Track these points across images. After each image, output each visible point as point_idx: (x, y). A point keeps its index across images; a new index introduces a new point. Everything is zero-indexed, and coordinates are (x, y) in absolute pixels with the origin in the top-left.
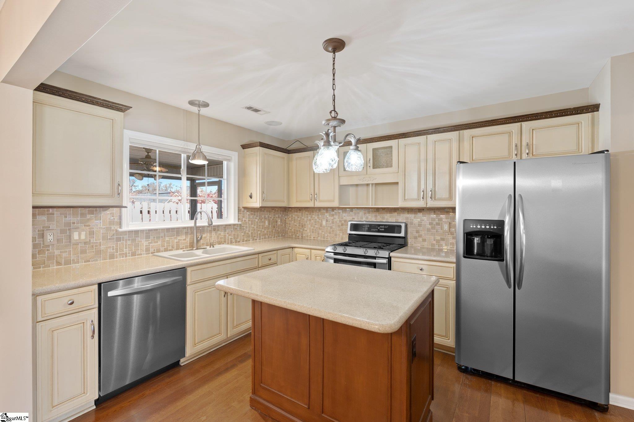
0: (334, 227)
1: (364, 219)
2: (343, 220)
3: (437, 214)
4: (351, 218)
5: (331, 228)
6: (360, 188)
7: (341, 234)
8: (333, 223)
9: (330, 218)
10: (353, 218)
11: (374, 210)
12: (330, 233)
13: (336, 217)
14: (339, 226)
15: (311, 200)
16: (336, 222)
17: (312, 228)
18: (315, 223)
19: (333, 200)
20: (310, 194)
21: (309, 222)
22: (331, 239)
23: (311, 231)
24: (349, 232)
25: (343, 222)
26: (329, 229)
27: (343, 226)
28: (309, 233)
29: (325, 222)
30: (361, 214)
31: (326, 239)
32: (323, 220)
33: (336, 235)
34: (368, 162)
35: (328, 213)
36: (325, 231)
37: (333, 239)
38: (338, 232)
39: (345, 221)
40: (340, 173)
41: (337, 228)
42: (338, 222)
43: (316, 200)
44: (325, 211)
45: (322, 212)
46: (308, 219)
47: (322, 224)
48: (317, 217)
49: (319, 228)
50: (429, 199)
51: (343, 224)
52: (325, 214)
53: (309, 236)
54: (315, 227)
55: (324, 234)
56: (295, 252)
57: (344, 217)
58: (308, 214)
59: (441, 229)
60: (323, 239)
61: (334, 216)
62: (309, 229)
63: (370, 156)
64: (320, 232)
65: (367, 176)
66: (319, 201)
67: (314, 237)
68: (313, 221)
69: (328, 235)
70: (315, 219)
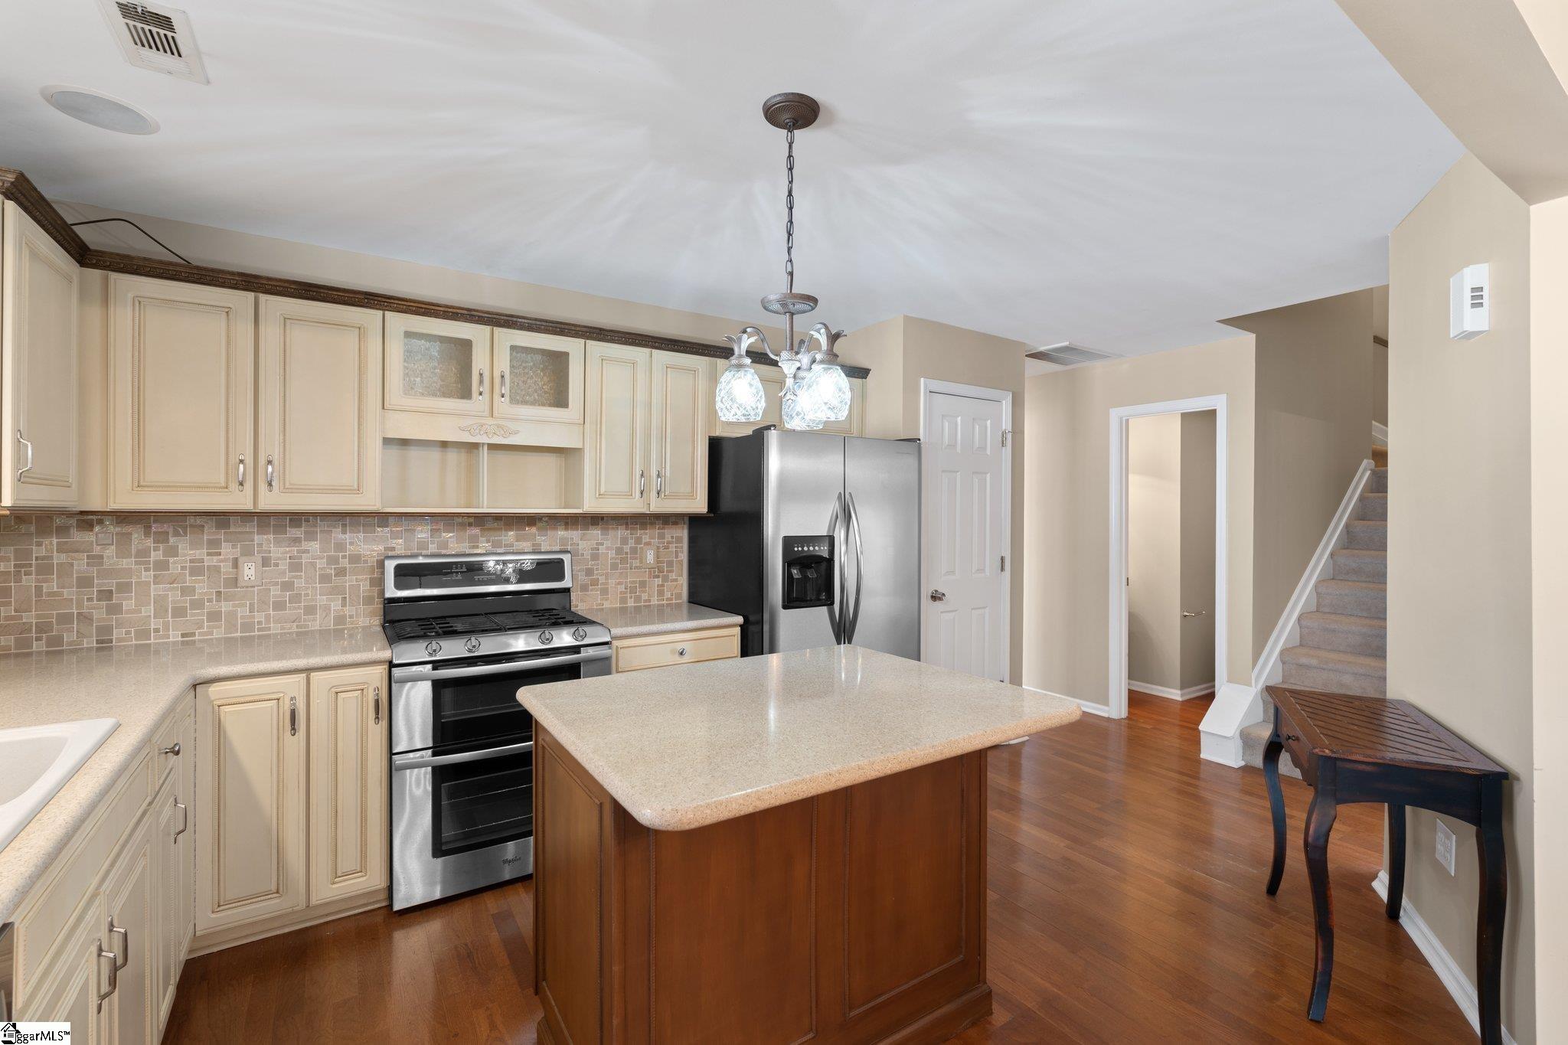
0: (300, 583)
1: (433, 548)
2: (344, 557)
3: (632, 529)
4: (381, 548)
5: (287, 586)
6: (413, 453)
7: (336, 605)
8: (295, 567)
9: (276, 552)
10: (386, 549)
11: (466, 520)
12: (279, 606)
13: (314, 546)
14: (325, 578)
15: (241, 484)
16: (313, 565)
17: (173, 596)
18: (191, 575)
19: (356, 487)
20: (233, 460)
21: (152, 573)
22: (282, 628)
23: (167, 611)
24: (392, 592)
25: (345, 563)
26: (275, 591)
27: (346, 576)
28: (152, 620)
29: (253, 568)
30: (422, 533)
31: (257, 633)
32: (241, 560)
33: (310, 610)
34: (497, 380)
35: (268, 533)
36: (250, 603)
37: (297, 626)
38: (322, 600)
39: (355, 559)
40: (388, 399)
41: (318, 585)
42: (321, 564)
43: (270, 484)
44: (252, 527)
45: (239, 530)
46: (150, 561)
47: (236, 578)
48: (205, 551)
49: (220, 592)
50: (654, 494)
51: (345, 569)
52: (256, 537)
53: (157, 630)
54: (194, 591)
55: (248, 614)
56: (213, 701)
57: (351, 544)
58: (150, 542)
59: (641, 562)
60: (239, 634)
61: (300, 542)
62: (150, 603)
63: (503, 363)
64: (225, 607)
65: (490, 421)
66: (282, 488)
67: (185, 634)
68: (183, 568)
69: (268, 617)
70: (191, 561)
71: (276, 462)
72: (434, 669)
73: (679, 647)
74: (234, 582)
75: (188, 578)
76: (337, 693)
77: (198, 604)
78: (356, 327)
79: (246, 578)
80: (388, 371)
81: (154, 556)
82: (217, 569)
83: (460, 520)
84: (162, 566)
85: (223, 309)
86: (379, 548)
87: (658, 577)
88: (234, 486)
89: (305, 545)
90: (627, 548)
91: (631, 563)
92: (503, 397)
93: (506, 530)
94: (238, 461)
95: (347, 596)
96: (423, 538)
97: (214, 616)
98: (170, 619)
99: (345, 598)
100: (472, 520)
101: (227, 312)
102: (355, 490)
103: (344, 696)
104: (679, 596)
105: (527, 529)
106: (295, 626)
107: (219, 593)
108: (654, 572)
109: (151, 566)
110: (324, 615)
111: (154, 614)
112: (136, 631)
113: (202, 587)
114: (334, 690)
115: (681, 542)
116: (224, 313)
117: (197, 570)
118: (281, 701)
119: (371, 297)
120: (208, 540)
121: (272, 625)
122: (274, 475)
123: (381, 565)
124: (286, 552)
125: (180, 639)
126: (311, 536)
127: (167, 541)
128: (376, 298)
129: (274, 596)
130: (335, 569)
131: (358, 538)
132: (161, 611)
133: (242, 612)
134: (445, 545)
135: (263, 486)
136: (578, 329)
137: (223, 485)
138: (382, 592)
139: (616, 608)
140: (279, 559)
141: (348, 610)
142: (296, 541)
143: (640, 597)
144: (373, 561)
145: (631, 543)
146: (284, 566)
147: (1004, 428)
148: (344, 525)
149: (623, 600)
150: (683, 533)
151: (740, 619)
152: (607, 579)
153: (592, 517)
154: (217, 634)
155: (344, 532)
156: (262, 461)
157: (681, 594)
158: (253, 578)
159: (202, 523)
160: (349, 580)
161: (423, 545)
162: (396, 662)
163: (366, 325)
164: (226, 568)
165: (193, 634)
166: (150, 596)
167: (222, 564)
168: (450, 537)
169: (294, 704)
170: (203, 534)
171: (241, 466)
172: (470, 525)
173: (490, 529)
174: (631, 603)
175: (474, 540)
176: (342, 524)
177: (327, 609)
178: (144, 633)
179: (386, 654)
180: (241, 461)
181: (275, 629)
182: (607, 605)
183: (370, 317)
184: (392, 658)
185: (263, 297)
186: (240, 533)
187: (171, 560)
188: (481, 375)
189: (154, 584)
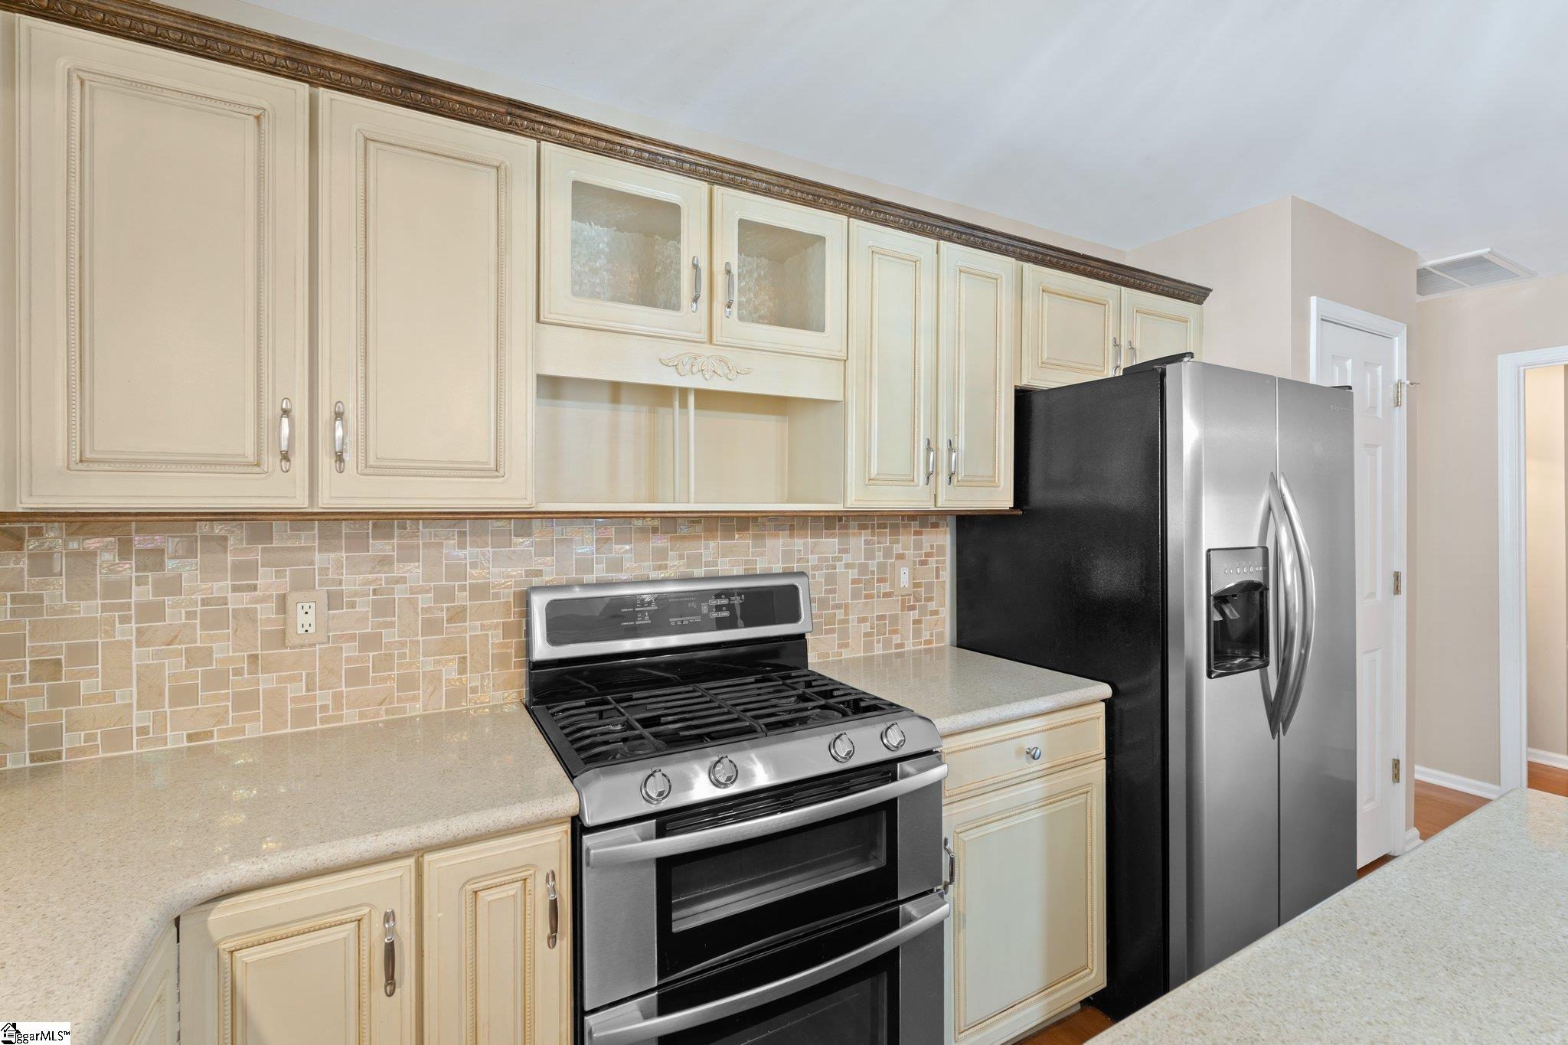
0: (391, 636)
1: (599, 572)
2: (463, 588)
3: (879, 535)
4: (523, 572)
5: (370, 642)
7: (450, 671)
8: (383, 608)
9: (351, 582)
10: (529, 573)
11: (649, 523)
12: (357, 676)
13: (414, 571)
14: (431, 626)
15: (285, 457)
16: (412, 603)
17: (173, 667)
18: (204, 626)
19: (492, 465)
20: (270, 411)
21: (134, 625)
22: (362, 715)
23: (161, 694)
24: (542, 650)
25: (463, 598)
26: (350, 650)
27: (465, 621)
28: (135, 712)
29: (312, 612)
30: (584, 544)
31: (319, 726)
32: (290, 600)
33: (407, 683)
34: (720, 279)
35: (335, 549)
36: (308, 675)
37: (387, 710)
38: (426, 664)
39: (480, 591)
40: (546, 303)
41: (420, 638)
42: (424, 601)
43: (340, 458)
44: (309, 538)
45: (289, 544)
46: (130, 604)
47: (284, 629)
48: (230, 583)
49: (256, 657)
50: (943, 477)
51: (464, 608)
52: (317, 556)
53: (142, 731)
54: (210, 655)
55: (304, 693)
56: (218, 943)
57: (474, 565)
58: (128, 570)
59: (892, 586)
60: (289, 730)
61: (391, 563)
62: (130, 682)
63: (728, 251)
64: (266, 682)
65: (706, 350)
66: (361, 465)
67: (195, 734)
68: (190, 615)
69: (337, 698)
70: (204, 602)
71: (350, 415)
72: (661, 833)
73: (1029, 743)
74: (281, 637)
75: (199, 632)
76: (476, 892)
77: (216, 680)
78: (493, 166)
79: (301, 631)
80: (547, 252)
81: (140, 594)
82: (250, 616)
83: (639, 523)
84: (151, 612)
85: (251, 111)
86: (517, 571)
87: (912, 608)
88: (271, 461)
89: (400, 569)
90: (873, 565)
91: (879, 588)
92: (729, 307)
93: (707, 539)
94: (279, 412)
95: (468, 655)
96: (582, 553)
97: (246, 701)
98: (167, 709)
99: (465, 658)
100: (656, 523)
101: (258, 118)
102: (490, 470)
103: (489, 899)
104: (940, 636)
105: (737, 536)
106: (383, 712)
107: (254, 658)
108: (909, 602)
109: (133, 612)
110: (431, 688)
111: (138, 701)
112: (105, 735)
113: (224, 649)
114: (470, 887)
115: (944, 555)
116: (252, 118)
117: (215, 615)
118: (364, 925)
119: (519, 112)
120: (234, 564)
121: (345, 711)
122: (347, 440)
123: (524, 600)
124: (369, 583)
125: (186, 744)
126: (408, 555)
127: (161, 566)
128: (526, 114)
129: (348, 660)
130: (448, 609)
131: (484, 554)
132: (149, 696)
133: (295, 690)
134: (616, 565)
135: (326, 462)
136: (840, 197)
137: (251, 459)
138: (528, 647)
139: (858, 659)
140: (356, 594)
141: (472, 679)
142: (385, 561)
143: (891, 640)
144: (508, 595)
145: (879, 556)
146: (364, 607)
147: (1397, 379)
148: (462, 534)
149: (869, 646)
150: (944, 540)
151: (1105, 690)
152: (846, 614)
153: (827, 517)
154: (253, 730)
155: (462, 546)
156: (325, 413)
157: (942, 633)
158: (312, 630)
159: (223, 533)
160: (471, 628)
161: (585, 565)
162: (589, 821)
163: (508, 163)
164: (266, 612)
165: (209, 735)
166: (131, 669)
167: (258, 606)
168: (626, 552)
169: (391, 931)
170: (225, 552)
171: (285, 421)
172: (655, 530)
173: (684, 538)
174: (878, 650)
175: (661, 555)
176: (459, 532)
177: (434, 678)
178: (118, 738)
179: (567, 803)
180: (286, 412)
181: (350, 717)
182: (846, 654)
183: (516, 148)
184: (581, 809)
185: (325, 94)
186: (289, 549)
187: (169, 600)
188: (696, 267)
189: (138, 645)
